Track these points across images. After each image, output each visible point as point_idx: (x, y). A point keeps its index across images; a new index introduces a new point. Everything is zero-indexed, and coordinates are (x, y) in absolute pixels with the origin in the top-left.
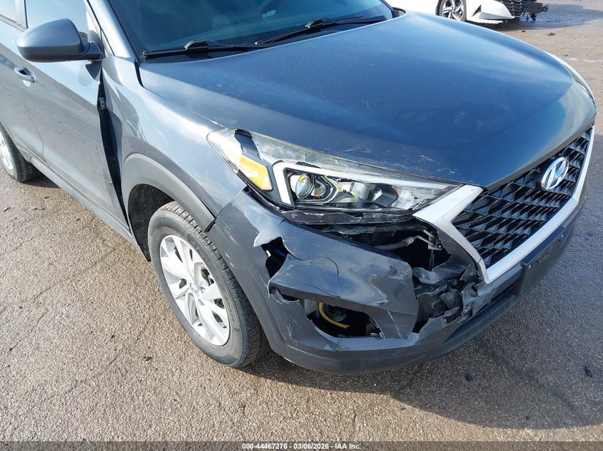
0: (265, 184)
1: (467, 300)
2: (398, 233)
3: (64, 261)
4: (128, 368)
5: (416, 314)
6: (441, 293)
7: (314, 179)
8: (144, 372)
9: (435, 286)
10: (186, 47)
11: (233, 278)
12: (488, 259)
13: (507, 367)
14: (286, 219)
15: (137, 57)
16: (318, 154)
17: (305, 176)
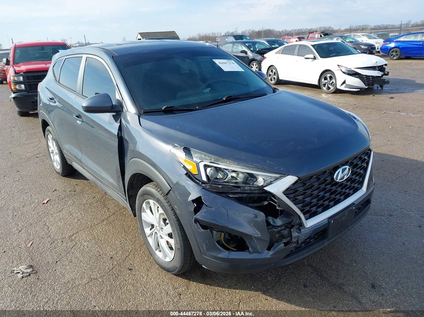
0: (195, 172)
1: (295, 234)
2: (258, 198)
3: (86, 218)
4: (119, 274)
5: (268, 240)
6: (282, 230)
7: (218, 170)
8: (128, 276)
9: (279, 227)
10: (163, 109)
11: (178, 220)
12: (308, 215)
13: (328, 282)
14: (204, 188)
15: (139, 113)
16: (220, 159)
17: (213, 168)
